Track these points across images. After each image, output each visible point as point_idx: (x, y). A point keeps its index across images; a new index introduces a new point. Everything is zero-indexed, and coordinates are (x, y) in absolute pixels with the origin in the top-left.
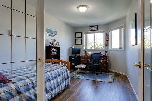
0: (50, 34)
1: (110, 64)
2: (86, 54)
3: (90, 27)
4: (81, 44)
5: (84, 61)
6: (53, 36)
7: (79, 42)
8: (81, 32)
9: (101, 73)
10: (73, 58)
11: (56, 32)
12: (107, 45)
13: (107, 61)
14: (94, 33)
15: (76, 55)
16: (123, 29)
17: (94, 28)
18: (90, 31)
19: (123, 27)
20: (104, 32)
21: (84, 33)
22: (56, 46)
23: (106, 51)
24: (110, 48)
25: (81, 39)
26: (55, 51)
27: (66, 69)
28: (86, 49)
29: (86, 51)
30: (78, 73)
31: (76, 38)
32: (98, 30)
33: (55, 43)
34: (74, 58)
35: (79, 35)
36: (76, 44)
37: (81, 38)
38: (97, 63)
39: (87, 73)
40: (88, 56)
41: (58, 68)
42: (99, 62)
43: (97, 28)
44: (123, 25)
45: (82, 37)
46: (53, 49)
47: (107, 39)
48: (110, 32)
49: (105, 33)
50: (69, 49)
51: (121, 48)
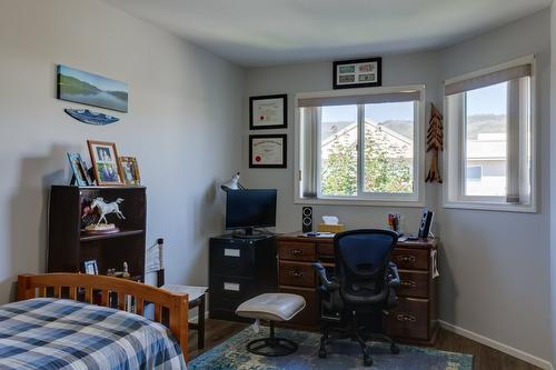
0: (81, 108)
1: (454, 292)
2: (307, 228)
3: (336, 64)
4: (284, 166)
5: (297, 269)
6: (103, 120)
7: (270, 151)
8: (285, 97)
9: (395, 351)
10: (229, 252)
11: (124, 96)
12: (433, 176)
13: (429, 275)
14: (361, 101)
15: (249, 232)
16: (527, 84)
17: (358, 73)
18: (336, 87)
19: (527, 70)
20: (414, 97)
21: (302, 103)
22: (118, 183)
23: (430, 214)
24: (450, 196)
25: (284, 137)
26: (111, 218)
27: (160, 343)
28: (311, 195)
29: (307, 211)
30: (255, 351)
31: (256, 133)
32: (379, 84)
33: (108, 164)
34: (235, 253)
35: (270, 113)
36: (252, 166)
37: (282, 132)
38: (372, 286)
39: (307, 350)
40: (319, 243)
41: (105, 342)
42: (380, 282)
43: (375, 71)
44: (528, 59)
45: (285, 126)
46: (98, 202)
47: (434, 136)
48: (452, 100)
49: (422, 104)
50: (210, 196)
51: (514, 198)
